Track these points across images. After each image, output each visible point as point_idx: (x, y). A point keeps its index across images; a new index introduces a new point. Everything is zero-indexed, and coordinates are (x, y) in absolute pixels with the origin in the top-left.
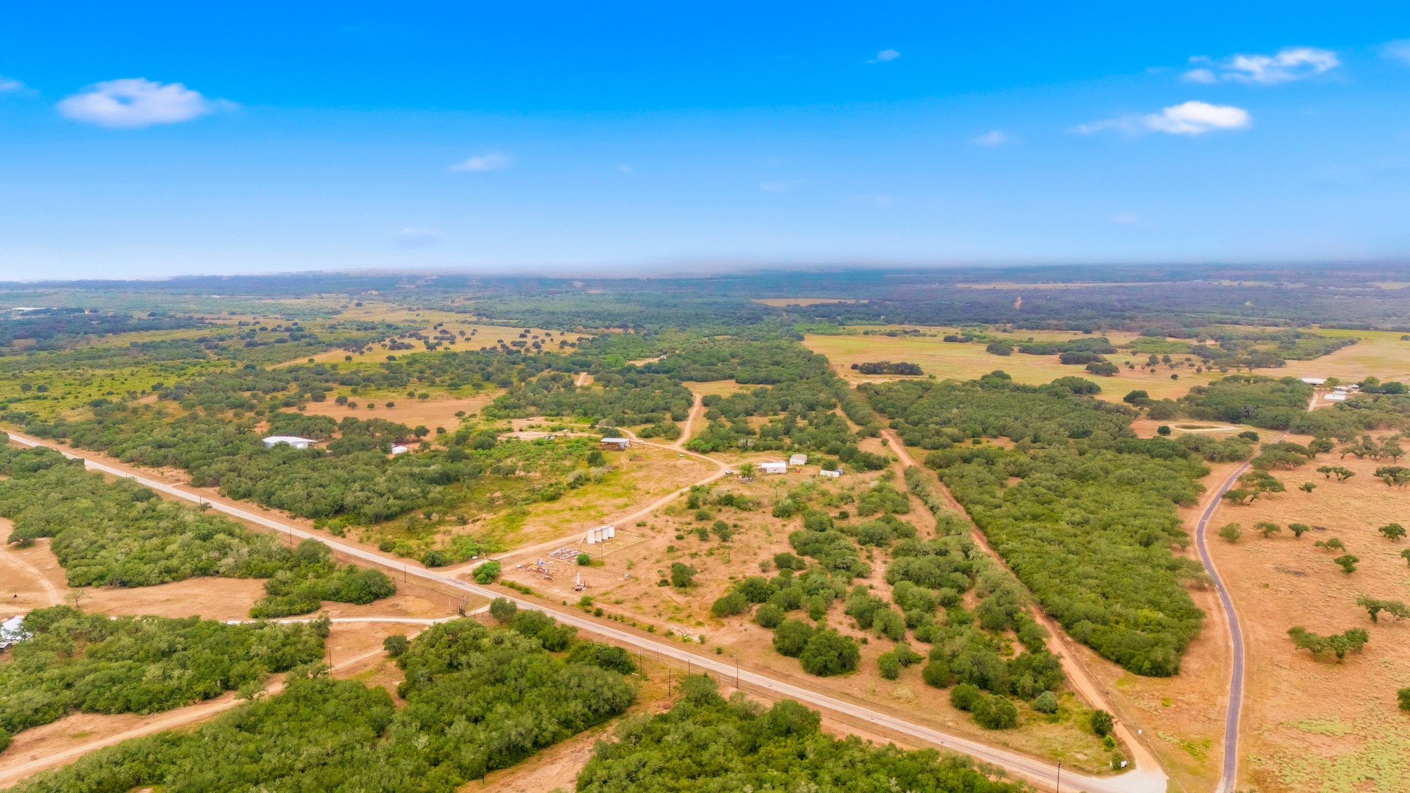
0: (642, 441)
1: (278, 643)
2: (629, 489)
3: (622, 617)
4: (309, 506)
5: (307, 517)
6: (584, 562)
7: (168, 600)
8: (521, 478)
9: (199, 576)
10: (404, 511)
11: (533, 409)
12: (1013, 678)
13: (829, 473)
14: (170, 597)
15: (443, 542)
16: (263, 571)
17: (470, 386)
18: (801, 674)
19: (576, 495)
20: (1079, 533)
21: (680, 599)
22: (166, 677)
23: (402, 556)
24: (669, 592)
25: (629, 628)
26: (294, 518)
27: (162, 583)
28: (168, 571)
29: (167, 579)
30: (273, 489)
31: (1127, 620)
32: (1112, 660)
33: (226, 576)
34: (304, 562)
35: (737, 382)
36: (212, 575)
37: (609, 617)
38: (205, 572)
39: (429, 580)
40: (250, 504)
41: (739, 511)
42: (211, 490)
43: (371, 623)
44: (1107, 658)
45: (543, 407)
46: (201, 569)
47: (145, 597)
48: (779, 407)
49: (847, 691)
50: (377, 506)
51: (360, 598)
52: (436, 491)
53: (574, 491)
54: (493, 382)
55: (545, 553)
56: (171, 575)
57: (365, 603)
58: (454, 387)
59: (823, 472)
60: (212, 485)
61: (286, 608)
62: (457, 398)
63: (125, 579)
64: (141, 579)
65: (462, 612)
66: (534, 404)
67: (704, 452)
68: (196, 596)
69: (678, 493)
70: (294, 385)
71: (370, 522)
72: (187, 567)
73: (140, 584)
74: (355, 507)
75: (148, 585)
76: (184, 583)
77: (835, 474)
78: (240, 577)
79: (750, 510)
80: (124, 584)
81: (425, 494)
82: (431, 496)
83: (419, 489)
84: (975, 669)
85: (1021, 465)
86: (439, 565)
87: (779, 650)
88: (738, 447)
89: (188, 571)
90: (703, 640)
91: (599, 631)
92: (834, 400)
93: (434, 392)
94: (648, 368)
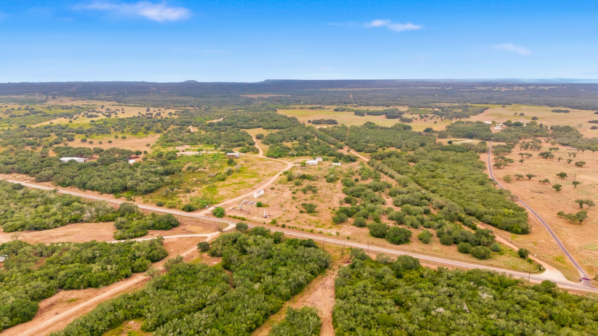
0: (243, 154)
1: (149, 249)
2: (255, 174)
3: (295, 227)
4: (109, 188)
5: (109, 193)
6: (259, 205)
7: (65, 235)
8: (202, 172)
9: (73, 223)
10: (158, 188)
11: (180, 142)
12: (478, 239)
13: (336, 164)
14: (65, 233)
15: (186, 201)
16: (107, 219)
17: (142, 133)
18: (389, 244)
19: (232, 178)
20: (455, 182)
21: (314, 218)
22: (104, 269)
23: (170, 208)
24: (307, 216)
25: (301, 231)
26: (102, 194)
27: (56, 227)
28: (57, 221)
29: (58, 225)
30: (85, 181)
31: (500, 214)
32: (503, 229)
33: (88, 222)
34: (127, 213)
35: (264, 129)
36: (80, 222)
37: (289, 227)
38: (75, 221)
39: (192, 218)
40: (73, 189)
41: (311, 181)
42: (47, 183)
43: (178, 238)
44: (502, 229)
45: (186, 141)
46: (74, 220)
47: (51, 234)
48: (293, 138)
49: (413, 250)
50: (143, 186)
51: (166, 228)
52: (167, 178)
53: (230, 176)
54: (152, 130)
55: (239, 202)
56: (59, 223)
57: (169, 229)
58: (135, 133)
59: (333, 164)
60: (47, 181)
61: (133, 234)
62: (139, 138)
63: (37, 226)
64: (45, 226)
65: (220, 230)
66: (179, 140)
67: (276, 158)
68: (79, 232)
69: (278, 175)
70: (53, 134)
71: (143, 194)
72: (67, 219)
73: (45, 229)
74: (132, 187)
75: (49, 229)
76: (66, 227)
77: (339, 164)
78: (96, 222)
79: (315, 180)
80: (36, 229)
81: (162, 181)
82: (165, 181)
83: (158, 178)
84: (463, 237)
85: (412, 157)
86: (192, 211)
87: (373, 236)
88: (290, 155)
89: (68, 221)
90: (338, 234)
91: (289, 234)
92: (314, 135)
93: (127, 136)
94: (220, 124)
